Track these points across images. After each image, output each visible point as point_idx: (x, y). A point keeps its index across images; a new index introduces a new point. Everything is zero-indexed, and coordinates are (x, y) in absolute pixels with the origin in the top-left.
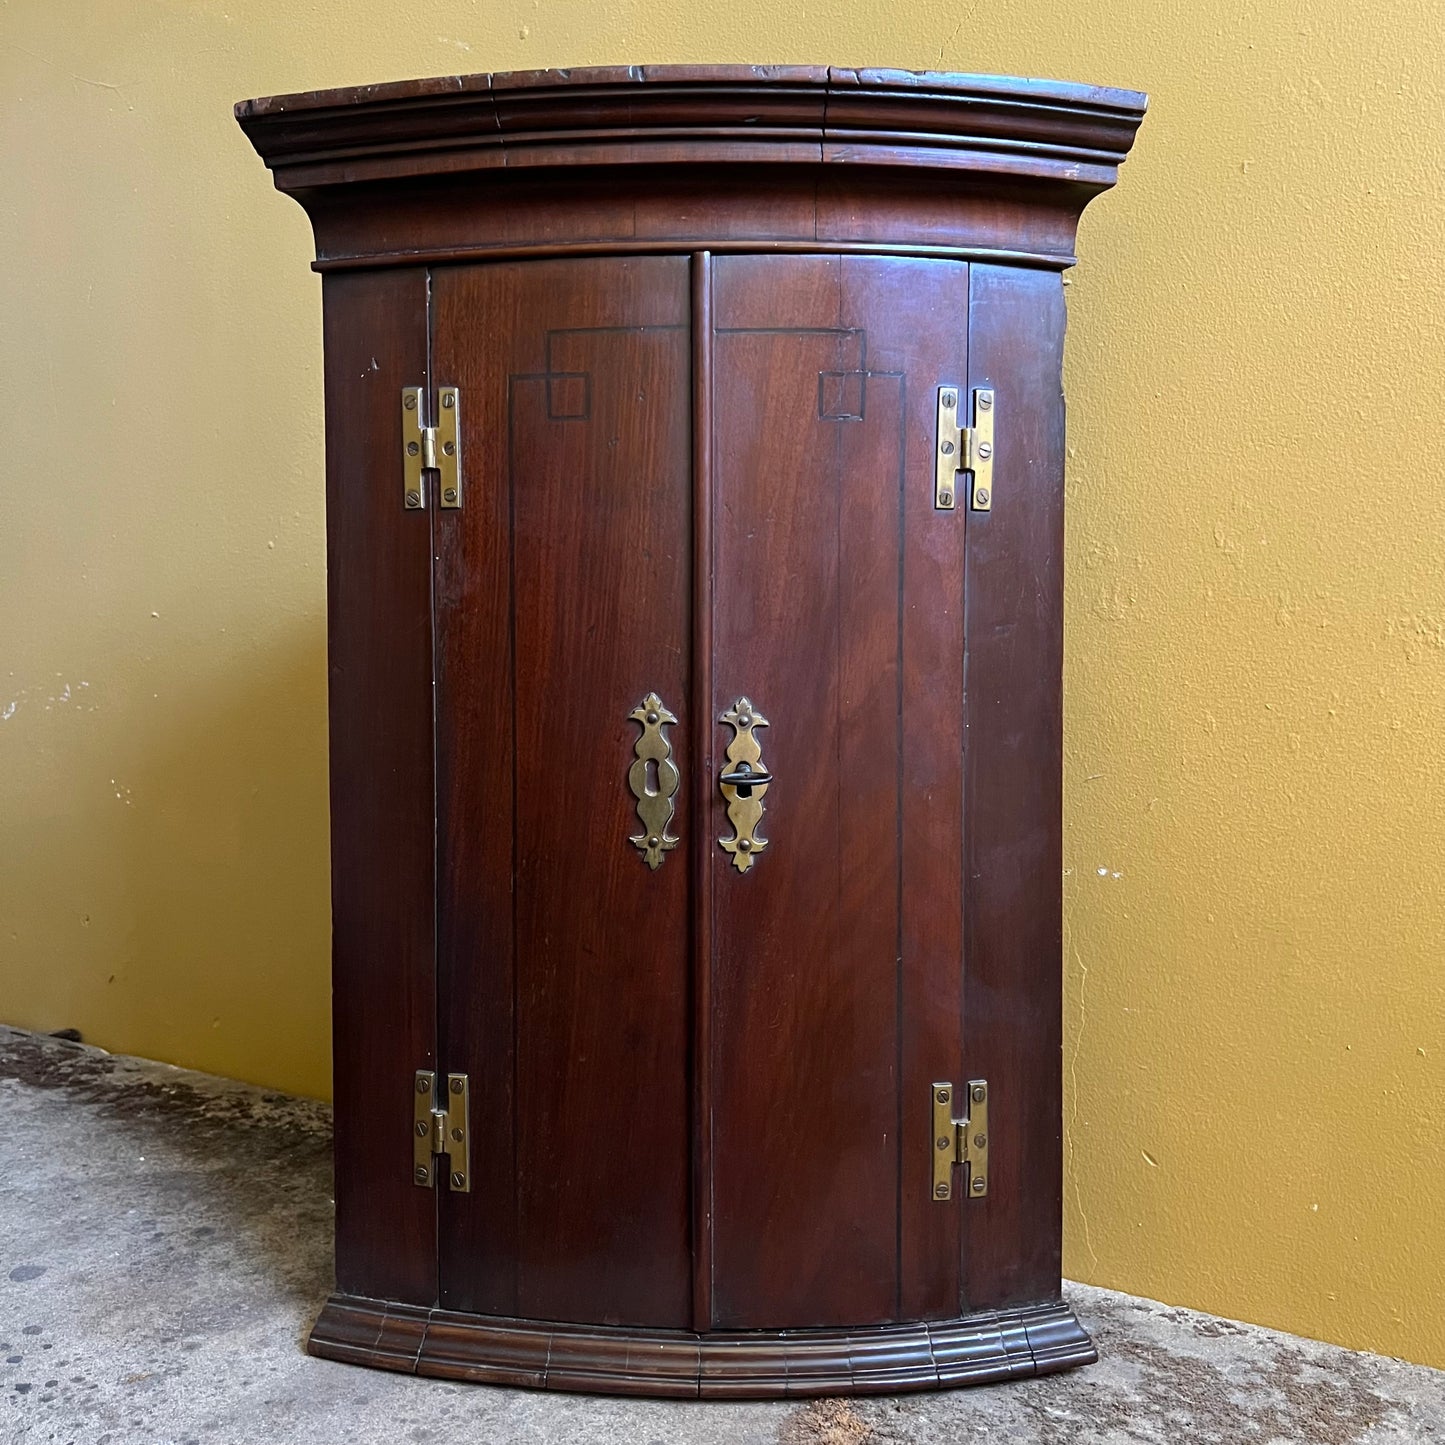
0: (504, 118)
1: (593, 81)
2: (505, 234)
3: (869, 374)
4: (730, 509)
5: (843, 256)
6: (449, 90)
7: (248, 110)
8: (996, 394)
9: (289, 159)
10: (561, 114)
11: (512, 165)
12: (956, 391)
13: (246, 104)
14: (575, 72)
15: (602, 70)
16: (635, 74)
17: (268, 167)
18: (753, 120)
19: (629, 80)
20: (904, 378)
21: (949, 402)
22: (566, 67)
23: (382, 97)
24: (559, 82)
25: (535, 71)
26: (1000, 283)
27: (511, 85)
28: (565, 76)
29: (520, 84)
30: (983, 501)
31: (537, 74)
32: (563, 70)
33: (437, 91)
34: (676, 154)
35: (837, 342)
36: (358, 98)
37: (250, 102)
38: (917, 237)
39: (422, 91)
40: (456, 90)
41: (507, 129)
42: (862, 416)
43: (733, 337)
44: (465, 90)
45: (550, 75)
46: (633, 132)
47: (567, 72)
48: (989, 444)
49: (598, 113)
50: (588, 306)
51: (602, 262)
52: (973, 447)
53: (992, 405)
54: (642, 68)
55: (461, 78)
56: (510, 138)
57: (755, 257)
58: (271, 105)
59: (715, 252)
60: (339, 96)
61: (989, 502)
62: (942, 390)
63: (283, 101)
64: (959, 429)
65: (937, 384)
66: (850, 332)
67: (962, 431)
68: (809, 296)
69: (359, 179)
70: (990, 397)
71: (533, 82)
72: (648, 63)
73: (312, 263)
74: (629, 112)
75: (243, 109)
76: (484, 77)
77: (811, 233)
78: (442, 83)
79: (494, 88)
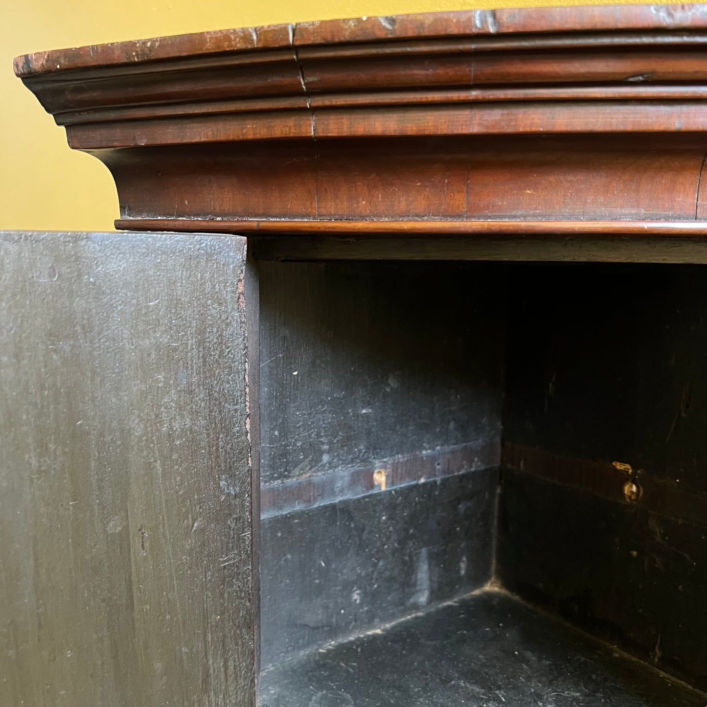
0: (310, 79)
1: (426, 32)
2: (316, 205)
6: (240, 45)
7: (26, 66)
9: (78, 118)
10: (382, 74)
11: (321, 134)
13: (23, 60)
14: (403, 20)
15: (439, 19)
16: (484, 21)
17: (58, 124)
18: (641, 78)
19: (474, 31)
22: (389, 14)
23: (163, 55)
24: (381, 35)
25: (349, 20)
27: (319, 40)
28: (389, 27)
29: (329, 38)
31: (352, 24)
32: (386, 18)
33: (226, 47)
34: (528, 122)
36: (137, 55)
37: (26, 56)
39: (209, 47)
40: (249, 47)
41: (312, 92)
44: (260, 45)
45: (369, 26)
46: (475, 94)
47: (392, 21)
49: (430, 72)
54: (494, 14)
55: (256, 30)
56: (319, 101)
58: (47, 61)
60: (117, 53)
63: (59, 57)
69: (151, 142)
71: (346, 36)
72: (504, 6)
73: (116, 221)
74: (471, 70)
75: (21, 65)
76: (284, 30)
77: (691, 210)
78: (232, 37)
79: (297, 43)
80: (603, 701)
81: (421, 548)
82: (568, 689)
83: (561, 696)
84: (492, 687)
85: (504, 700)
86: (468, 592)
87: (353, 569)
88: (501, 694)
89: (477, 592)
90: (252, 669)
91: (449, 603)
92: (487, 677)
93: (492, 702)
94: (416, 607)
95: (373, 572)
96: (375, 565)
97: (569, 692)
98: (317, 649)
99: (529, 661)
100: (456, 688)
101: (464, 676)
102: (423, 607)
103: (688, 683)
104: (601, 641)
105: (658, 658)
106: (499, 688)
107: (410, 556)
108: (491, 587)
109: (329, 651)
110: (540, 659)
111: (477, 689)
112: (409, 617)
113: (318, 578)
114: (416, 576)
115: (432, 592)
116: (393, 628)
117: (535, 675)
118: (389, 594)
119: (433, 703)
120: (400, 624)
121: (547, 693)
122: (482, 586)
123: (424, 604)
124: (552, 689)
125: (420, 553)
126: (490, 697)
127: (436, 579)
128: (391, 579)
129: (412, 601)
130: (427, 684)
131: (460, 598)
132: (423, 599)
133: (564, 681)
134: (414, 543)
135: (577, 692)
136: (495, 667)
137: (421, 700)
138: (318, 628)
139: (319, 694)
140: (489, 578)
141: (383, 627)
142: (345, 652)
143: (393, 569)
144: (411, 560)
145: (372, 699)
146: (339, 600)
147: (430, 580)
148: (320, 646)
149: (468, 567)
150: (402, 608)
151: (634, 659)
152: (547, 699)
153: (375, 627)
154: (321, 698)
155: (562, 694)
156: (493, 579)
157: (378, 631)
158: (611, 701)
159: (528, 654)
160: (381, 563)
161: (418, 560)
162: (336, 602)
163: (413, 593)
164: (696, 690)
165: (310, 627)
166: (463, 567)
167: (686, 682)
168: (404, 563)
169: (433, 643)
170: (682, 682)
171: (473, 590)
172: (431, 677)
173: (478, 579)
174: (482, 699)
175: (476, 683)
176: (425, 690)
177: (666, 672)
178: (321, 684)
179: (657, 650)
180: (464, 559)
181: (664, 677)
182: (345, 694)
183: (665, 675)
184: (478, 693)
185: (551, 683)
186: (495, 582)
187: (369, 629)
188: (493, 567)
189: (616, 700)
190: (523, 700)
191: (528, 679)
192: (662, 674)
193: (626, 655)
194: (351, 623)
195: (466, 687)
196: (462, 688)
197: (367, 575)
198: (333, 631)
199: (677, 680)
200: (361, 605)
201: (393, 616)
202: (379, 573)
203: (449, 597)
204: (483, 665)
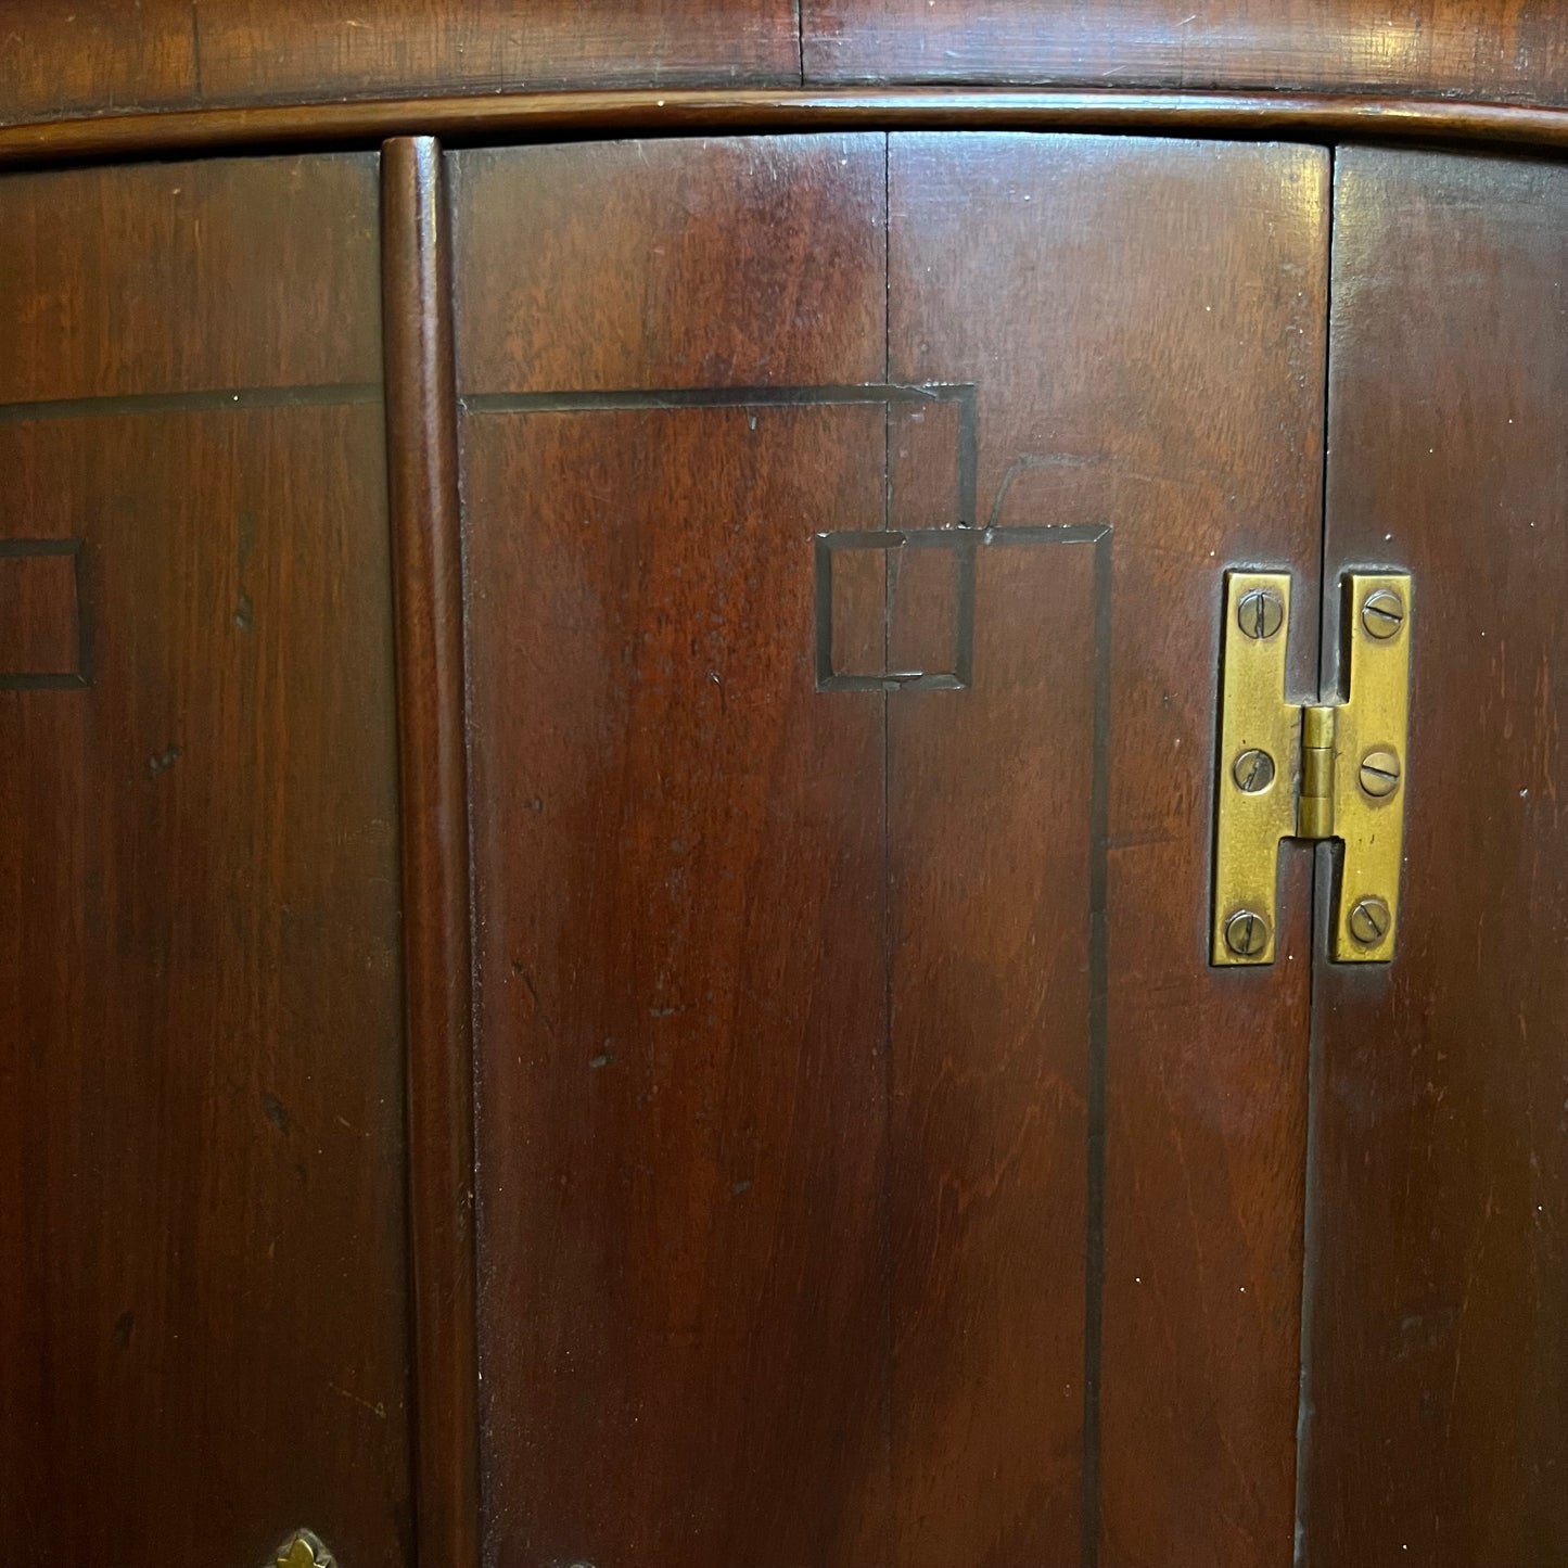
3: (989, 536)
4: (528, 979)
5: (895, 135)
8: (1418, 584)
12: (1283, 581)
20: (1103, 548)
21: (1261, 618)
26: (1434, 216)
30: (1368, 934)
35: (878, 431)
38: (1161, 68)
42: (962, 673)
43: (525, 419)
48: (1391, 751)
50: (74, 329)
51: (108, 179)
52: (1341, 764)
53: (1406, 624)
57: (591, 149)
59: (453, 136)
61: (1390, 936)
62: (1235, 577)
64: (1292, 707)
65: (1219, 559)
66: (922, 398)
67: (1304, 710)
68: (780, 276)
70: (1399, 597)
77: (785, 61)
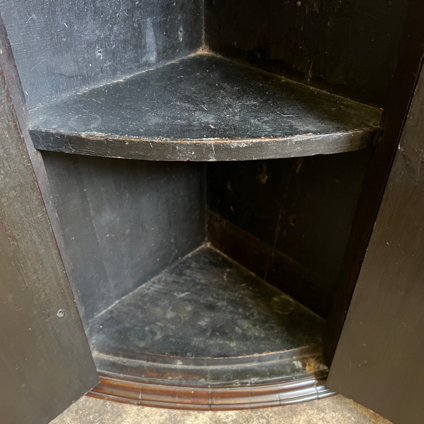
80: (272, 104)
81: (146, 18)
82: (250, 101)
83: (245, 104)
84: (199, 103)
85: (206, 110)
86: (186, 55)
87: (93, 32)
88: (204, 107)
89: (192, 55)
90: (4, 87)
91: (173, 62)
92: (196, 99)
93: (198, 111)
94: (147, 64)
95: (110, 35)
96: (111, 29)
97: (250, 102)
98: (76, 93)
99: (225, 89)
100: (175, 106)
101: (181, 99)
102: (154, 64)
103: (328, 91)
104: (274, 75)
105: (310, 79)
106: (204, 104)
107: (139, 24)
108: (203, 51)
109: (84, 93)
110: (233, 87)
111: (188, 105)
112: (143, 71)
113: (64, 37)
114: (145, 40)
115: (159, 54)
116: (131, 78)
117: (228, 95)
118: (126, 53)
119: (157, 115)
120: (137, 76)
121: (236, 104)
122: (196, 51)
123: (154, 62)
124: (240, 101)
125: (146, 22)
126: (197, 109)
127: (160, 43)
128: (125, 41)
129: (144, 59)
130: (154, 106)
131: (181, 59)
132: (152, 58)
133: (247, 97)
134: (140, 14)
135: (256, 102)
136: (202, 93)
137: (150, 114)
138: (73, 77)
139: (76, 117)
140: (201, 45)
141: (124, 78)
142: (97, 93)
143: (126, 33)
144: (140, 27)
145: (114, 116)
146: (86, 56)
147: (156, 43)
148: (77, 91)
149: (185, 35)
150: (138, 64)
151: (294, 82)
152: (235, 107)
153: (118, 78)
154: (78, 119)
155: (245, 103)
156: (204, 46)
157: (121, 80)
158: (277, 104)
159: (225, 85)
160: (115, 28)
161: (145, 28)
162: (84, 57)
163: (145, 54)
164: (332, 94)
165: (65, 76)
166: (181, 36)
167: (326, 91)
168: (134, 29)
169: (160, 84)
170: (324, 91)
171: (189, 53)
172: (157, 102)
173: (193, 45)
174: (192, 110)
175: (188, 102)
176: (152, 109)
177: (314, 87)
178: (78, 111)
179: (310, 73)
180: (181, 29)
181: (313, 90)
182: (95, 115)
183: (314, 88)
184: (189, 107)
185: (238, 98)
186: (205, 48)
187: (113, 79)
188: (203, 36)
189: (280, 103)
190: (219, 108)
191: (224, 97)
192: (311, 88)
193: (290, 80)
194: (99, 74)
195: (181, 105)
196: (178, 105)
197: (106, 37)
198: (85, 80)
199: (321, 90)
200: (105, 61)
201: (131, 70)
202: (115, 36)
203: (173, 58)
204: (195, 93)
